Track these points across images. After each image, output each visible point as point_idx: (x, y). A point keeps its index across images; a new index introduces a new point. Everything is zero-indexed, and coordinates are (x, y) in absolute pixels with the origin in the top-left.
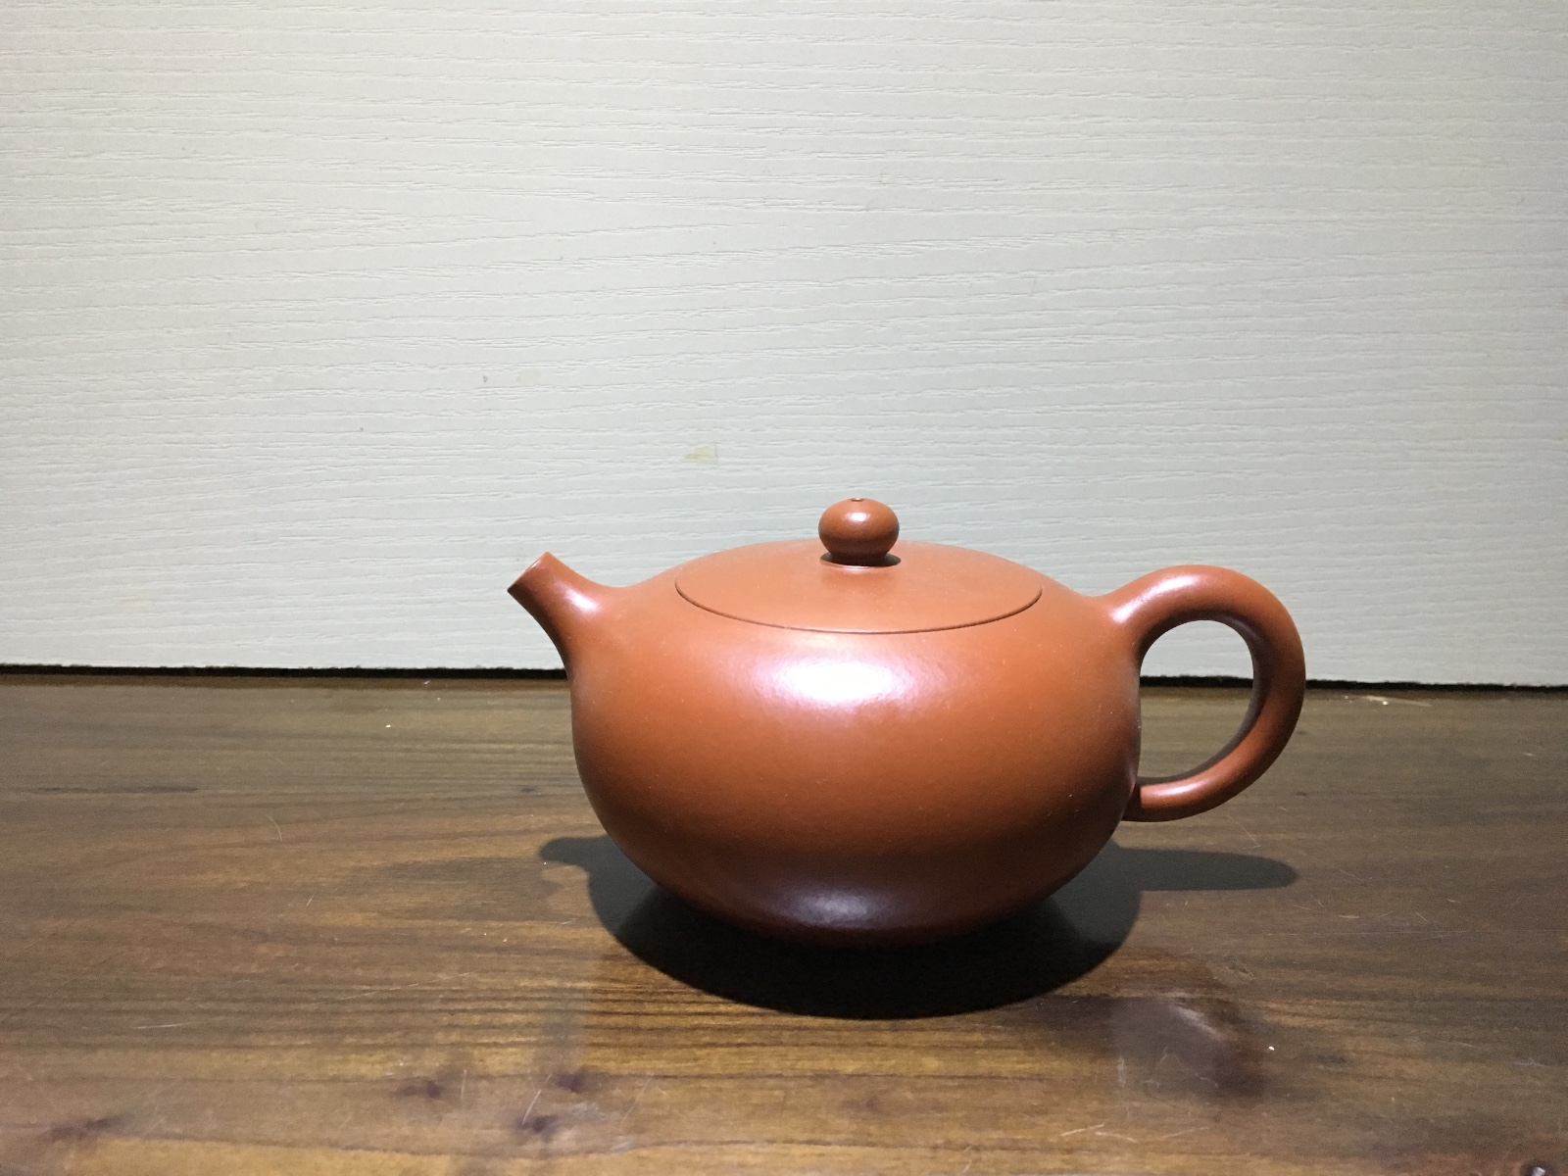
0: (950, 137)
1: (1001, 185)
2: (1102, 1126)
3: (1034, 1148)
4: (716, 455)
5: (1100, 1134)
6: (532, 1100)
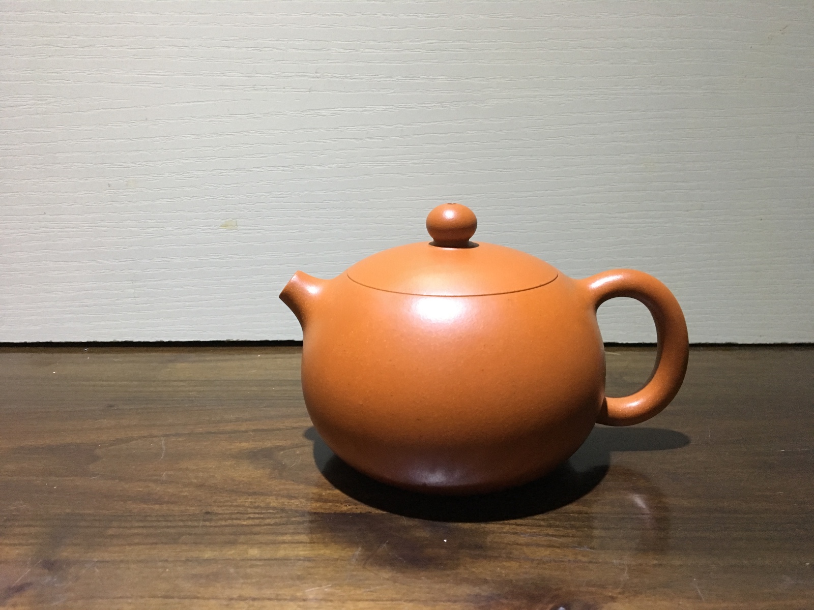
0: (352, 52)
1: (381, 78)
2: (330, 585)
3: (285, 600)
4: (237, 225)
5: (326, 590)
6: (24, 574)
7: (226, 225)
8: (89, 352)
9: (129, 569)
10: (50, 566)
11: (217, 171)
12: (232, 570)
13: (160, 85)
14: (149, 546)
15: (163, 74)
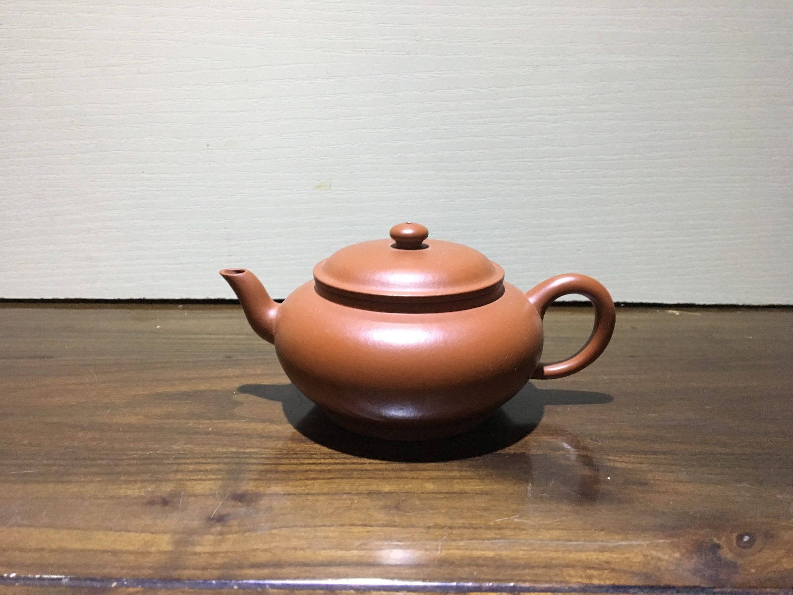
0: (451, 16)
2: (518, 516)
3: (481, 528)
4: (331, 186)
5: (516, 520)
6: (217, 507)
7: (320, 186)
8: (183, 309)
9: (318, 501)
10: (240, 498)
11: (314, 132)
12: (417, 502)
13: (262, 47)
14: (328, 481)
15: (266, 35)
